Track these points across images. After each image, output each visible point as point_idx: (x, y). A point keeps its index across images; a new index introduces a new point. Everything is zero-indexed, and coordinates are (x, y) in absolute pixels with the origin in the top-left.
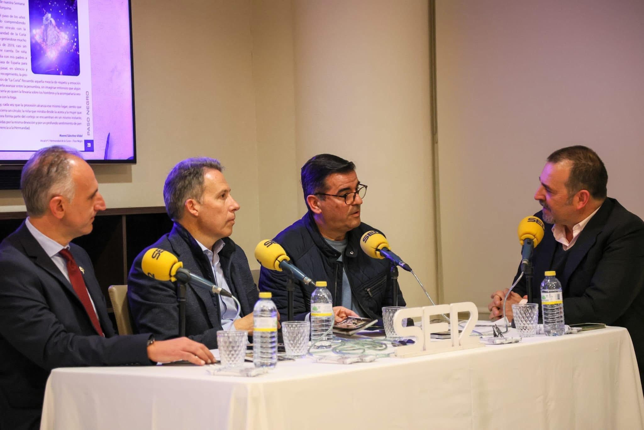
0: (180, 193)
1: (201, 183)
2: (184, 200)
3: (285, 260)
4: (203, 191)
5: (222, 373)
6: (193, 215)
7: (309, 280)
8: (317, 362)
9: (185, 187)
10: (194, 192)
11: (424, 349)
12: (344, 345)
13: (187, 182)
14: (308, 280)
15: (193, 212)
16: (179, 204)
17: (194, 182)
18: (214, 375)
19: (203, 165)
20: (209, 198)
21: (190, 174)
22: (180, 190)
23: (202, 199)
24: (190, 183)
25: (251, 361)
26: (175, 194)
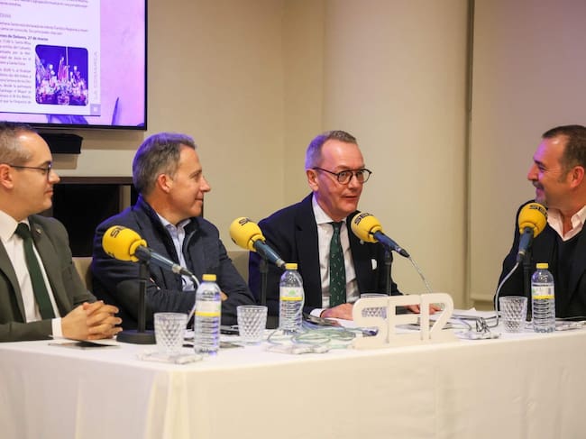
0: (153, 168)
1: (177, 160)
2: (156, 175)
3: (260, 240)
4: (177, 168)
5: (151, 358)
6: (165, 192)
7: (282, 262)
8: (266, 351)
9: (159, 162)
10: (168, 169)
11: (387, 341)
12: (307, 333)
13: (162, 157)
14: (280, 262)
15: (165, 188)
16: (151, 178)
17: (170, 157)
18: (142, 360)
19: (180, 142)
20: (182, 176)
21: (166, 149)
22: (154, 164)
23: (175, 176)
24: (166, 158)
25: (192, 346)
26: (147, 168)
